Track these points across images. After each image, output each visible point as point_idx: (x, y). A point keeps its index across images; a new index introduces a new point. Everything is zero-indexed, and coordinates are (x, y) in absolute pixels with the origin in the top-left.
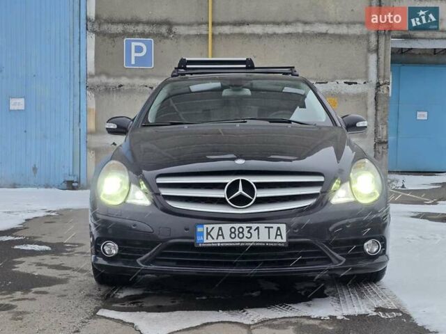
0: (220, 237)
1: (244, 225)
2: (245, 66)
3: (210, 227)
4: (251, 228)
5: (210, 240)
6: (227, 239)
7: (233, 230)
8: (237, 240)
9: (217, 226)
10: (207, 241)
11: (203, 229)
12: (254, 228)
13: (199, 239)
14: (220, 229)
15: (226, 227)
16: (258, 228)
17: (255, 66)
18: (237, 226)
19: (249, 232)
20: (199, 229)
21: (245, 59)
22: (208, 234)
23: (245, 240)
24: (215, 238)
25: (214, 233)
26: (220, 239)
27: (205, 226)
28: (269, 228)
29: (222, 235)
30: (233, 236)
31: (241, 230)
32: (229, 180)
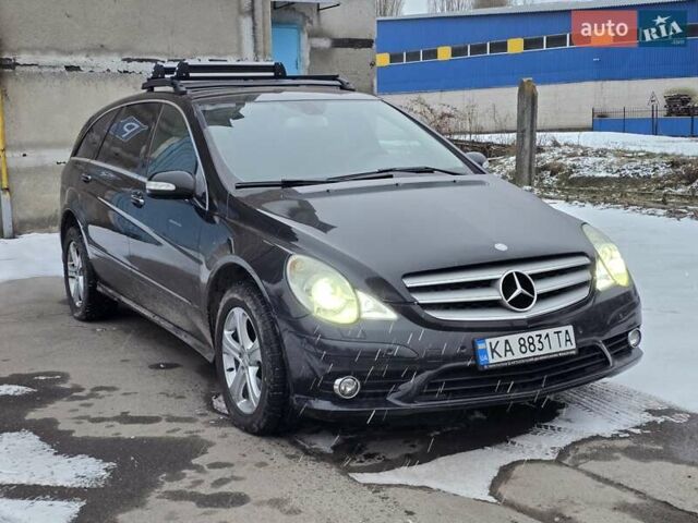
0: (509, 353)
1: (533, 334)
2: (272, 74)
3: (494, 341)
4: (540, 336)
5: (497, 359)
6: (517, 355)
7: (522, 342)
8: (529, 354)
9: (502, 339)
10: (493, 360)
11: (486, 345)
12: (543, 337)
13: (482, 359)
14: (507, 342)
15: (514, 339)
16: (547, 335)
17: (288, 74)
18: (525, 335)
19: (540, 342)
20: (480, 346)
21: (273, 63)
22: (493, 351)
23: (537, 353)
24: (503, 355)
25: (501, 349)
26: (510, 357)
27: (488, 341)
28: (558, 333)
29: (511, 350)
30: (523, 349)
31: (531, 340)
32: (500, 274)
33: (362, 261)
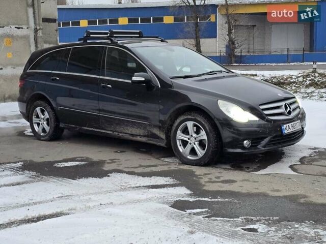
1: (294, 123)
2: (138, 35)
7: (292, 126)
8: (294, 130)
9: (287, 125)
10: (286, 132)
12: (296, 124)
13: (284, 132)
14: (289, 126)
18: (292, 123)
19: (295, 126)
20: (283, 128)
24: (288, 130)
25: (287, 128)
26: (290, 131)
27: (284, 126)
28: (298, 122)
29: (290, 128)
30: (292, 128)
32: (283, 104)
33: (247, 102)
